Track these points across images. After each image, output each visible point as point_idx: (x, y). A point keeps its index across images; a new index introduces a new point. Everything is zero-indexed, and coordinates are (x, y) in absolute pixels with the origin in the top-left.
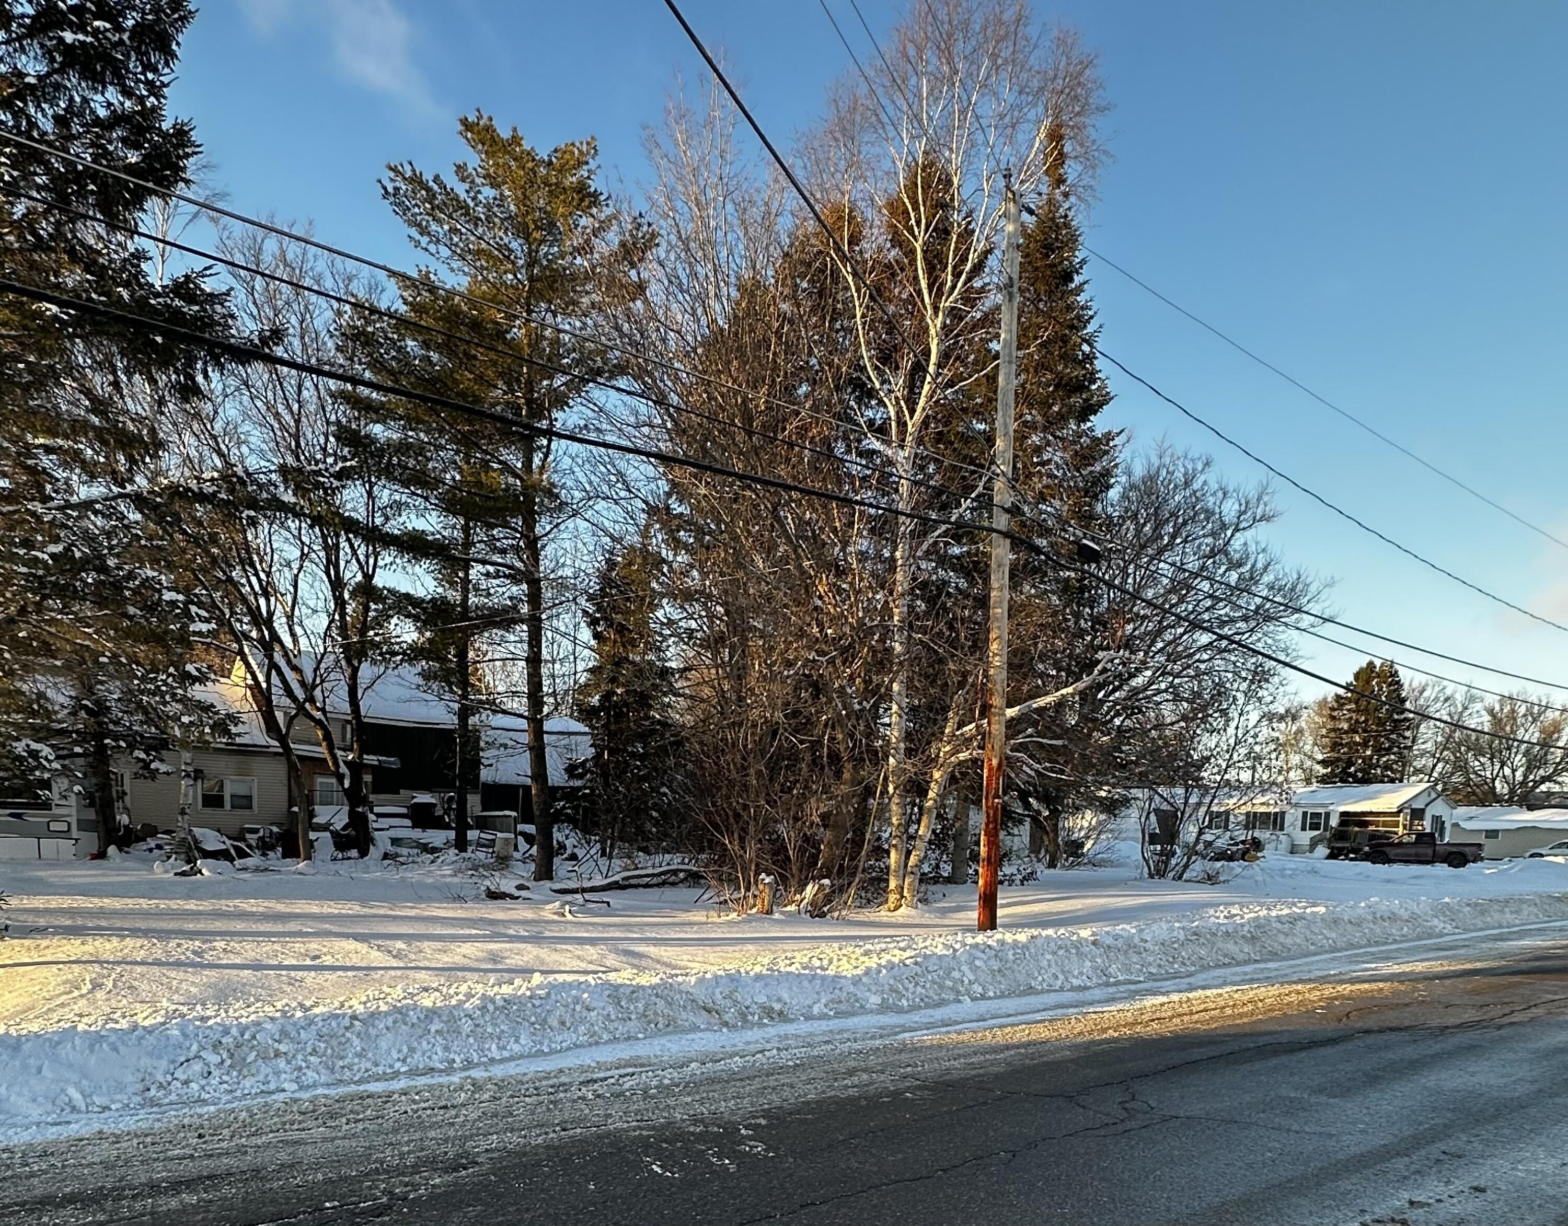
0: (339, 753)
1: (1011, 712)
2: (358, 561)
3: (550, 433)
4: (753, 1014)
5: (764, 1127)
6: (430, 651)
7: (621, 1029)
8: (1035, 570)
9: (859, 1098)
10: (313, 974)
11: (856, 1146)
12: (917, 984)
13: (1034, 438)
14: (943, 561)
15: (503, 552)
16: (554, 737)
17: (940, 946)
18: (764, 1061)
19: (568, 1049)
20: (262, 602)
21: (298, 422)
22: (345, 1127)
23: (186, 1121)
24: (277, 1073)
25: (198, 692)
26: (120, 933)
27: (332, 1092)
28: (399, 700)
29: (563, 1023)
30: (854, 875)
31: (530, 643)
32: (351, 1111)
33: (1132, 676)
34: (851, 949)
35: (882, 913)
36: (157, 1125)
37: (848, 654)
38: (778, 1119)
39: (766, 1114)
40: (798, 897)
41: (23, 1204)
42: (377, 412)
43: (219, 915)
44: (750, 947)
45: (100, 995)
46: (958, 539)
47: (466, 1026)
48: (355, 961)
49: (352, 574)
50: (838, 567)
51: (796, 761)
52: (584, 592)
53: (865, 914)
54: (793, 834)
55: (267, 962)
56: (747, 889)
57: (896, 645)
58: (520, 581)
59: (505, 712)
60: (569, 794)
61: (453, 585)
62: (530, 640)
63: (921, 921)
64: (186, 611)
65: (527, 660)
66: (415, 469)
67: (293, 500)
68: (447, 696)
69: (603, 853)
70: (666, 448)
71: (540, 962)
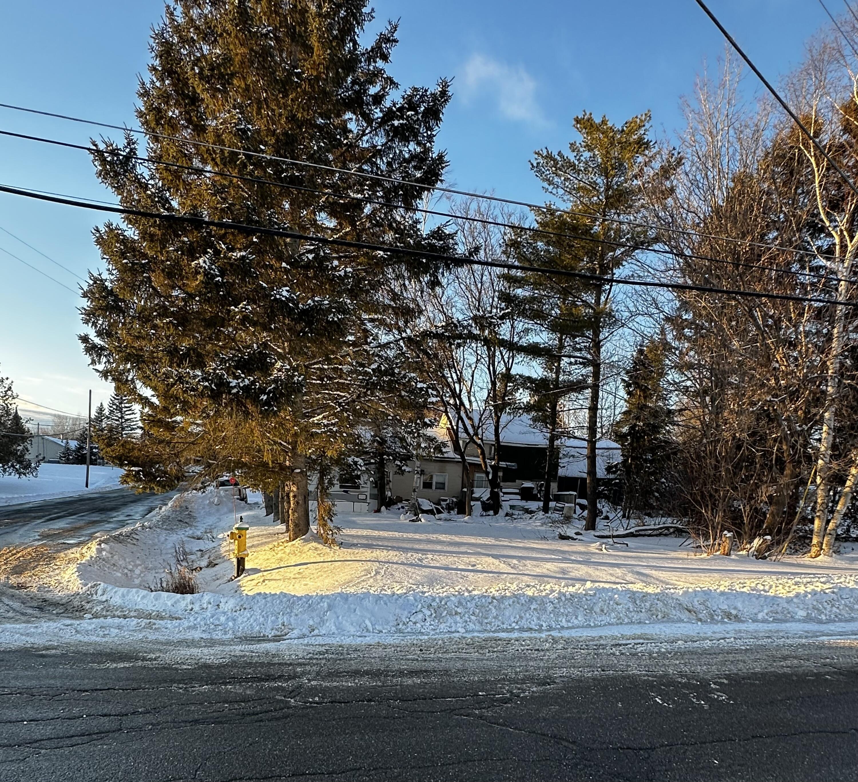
0: (488, 461)
2: (504, 361)
4: (718, 616)
5: (726, 684)
6: (538, 407)
7: (636, 617)
9: (792, 675)
10: (472, 574)
11: (790, 705)
12: (833, 606)
15: (580, 350)
16: (601, 451)
17: (852, 583)
18: (726, 644)
19: (605, 625)
20: (457, 386)
21: (480, 293)
22: (488, 654)
23: (415, 642)
24: (456, 623)
25: (429, 432)
26: (387, 548)
27: (481, 635)
28: (521, 433)
29: (602, 611)
30: (787, 533)
31: (592, 401)
32: (491, 647)
34: (785, 580)
35: (806, 559)
36: (402, 642)
37: (794, 396)
38: (735, 681)
39: (727, 677)
40: (748, 546)
41: (348, 672)
42: (519, 282)
43: (429, 541)
44: (716, 575)
45: (379, 577)
47: (550, 608)
48: (492, 568)
49: (501, 369)
50: (790, 342)
51: (752, 463)
52: (624, 369)
53: (794, 559)
54: (748, 508)
55: (451, 566)
56: (715, 540)
57: (829, 388)
58: (588, 366)
59: (575, 438)
60: (607, 482)
61: (551, 370)
62: (592, 397)
63: (836, 565)
64: (427, 391)
65: (589, 409)
66: (537, 310)
67: (478, 332)
68: (545, 430)
69: (624, 516)
70: (681, 281)
71: (590, 576)
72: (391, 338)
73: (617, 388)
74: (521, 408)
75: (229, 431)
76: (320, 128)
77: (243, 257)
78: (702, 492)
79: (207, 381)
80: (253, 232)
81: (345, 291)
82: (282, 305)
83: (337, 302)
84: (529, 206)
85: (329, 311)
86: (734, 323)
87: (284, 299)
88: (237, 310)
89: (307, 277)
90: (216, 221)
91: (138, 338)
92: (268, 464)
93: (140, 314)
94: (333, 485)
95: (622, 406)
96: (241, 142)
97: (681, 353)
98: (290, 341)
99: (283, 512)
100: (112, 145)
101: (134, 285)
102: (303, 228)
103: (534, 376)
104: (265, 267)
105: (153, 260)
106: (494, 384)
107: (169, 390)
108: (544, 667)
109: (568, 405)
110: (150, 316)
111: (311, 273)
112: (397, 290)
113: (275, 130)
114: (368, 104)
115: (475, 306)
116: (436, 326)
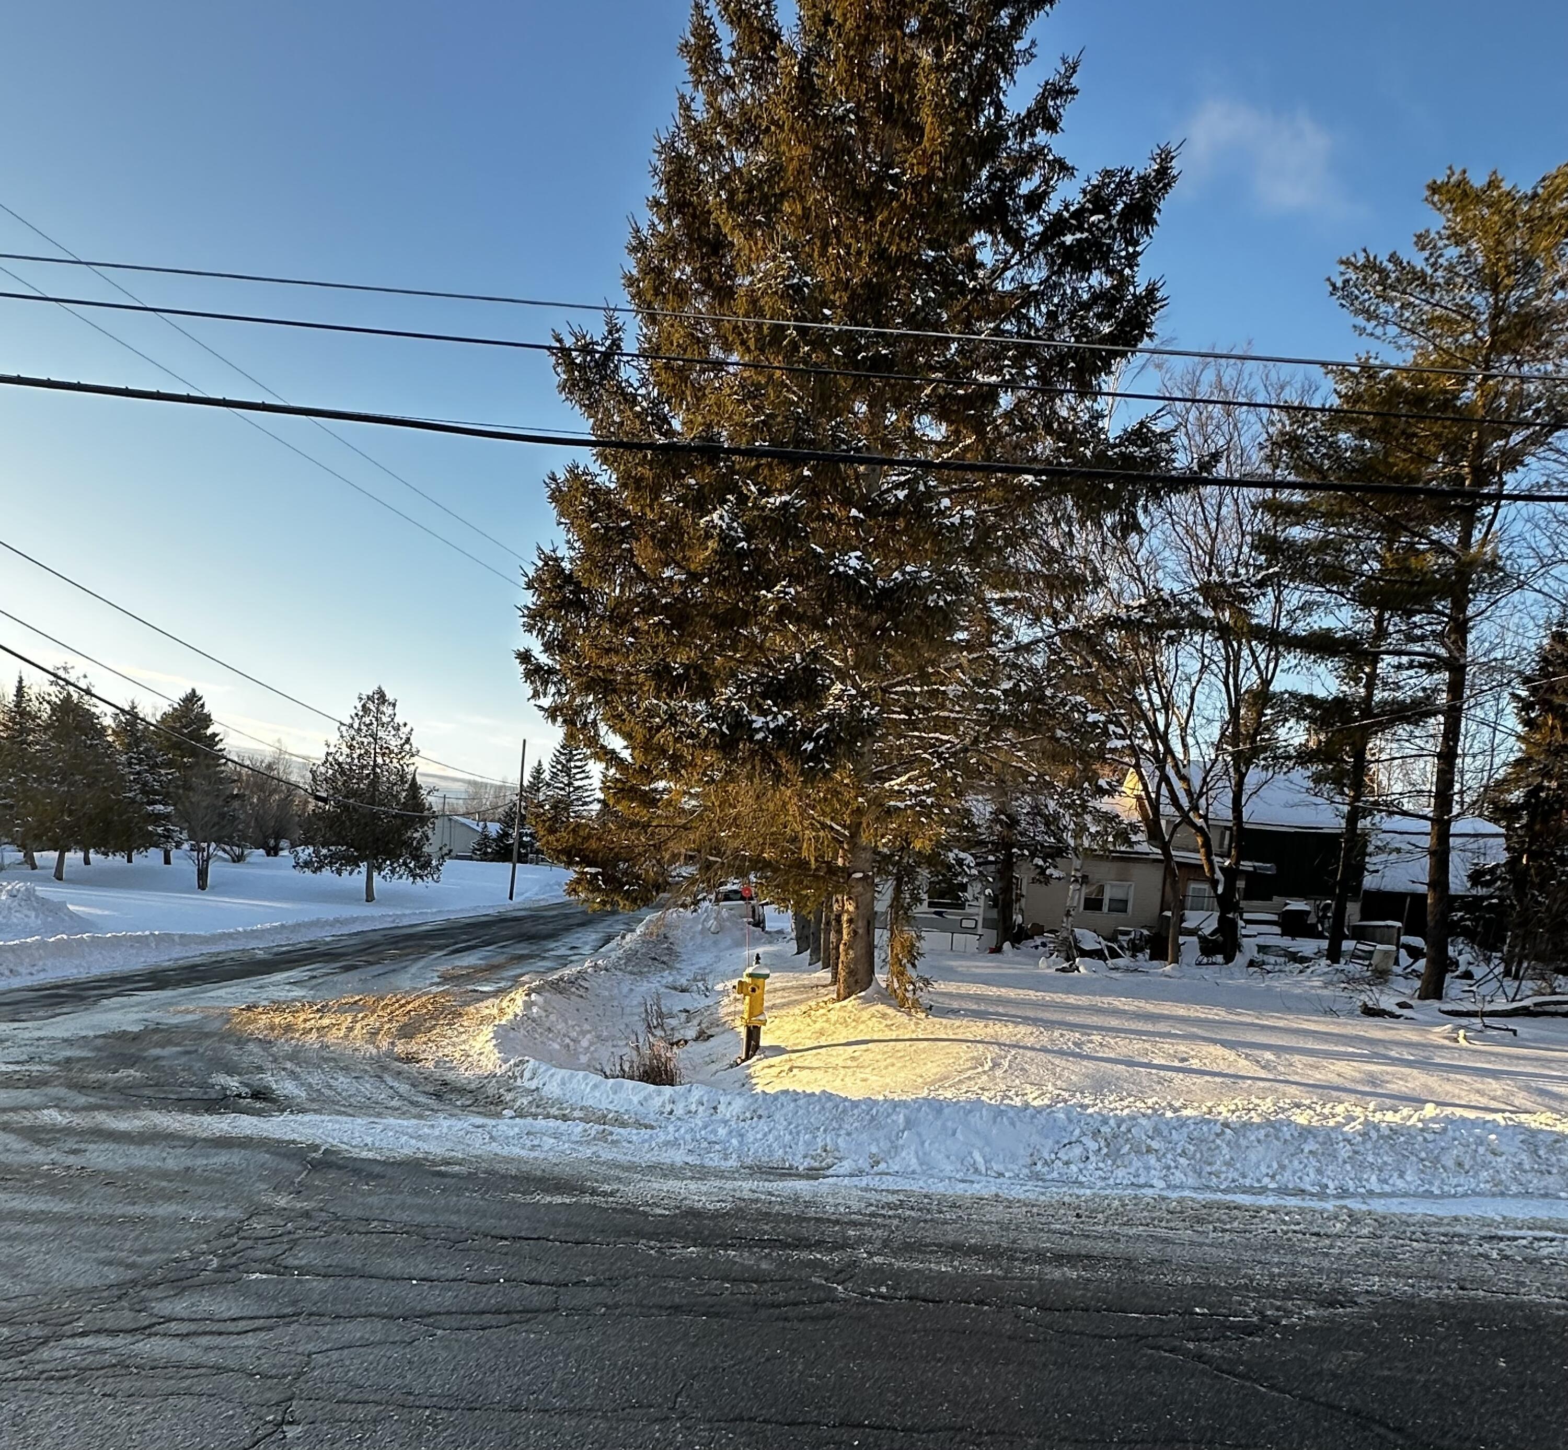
2: (1258, 667)
6: (1325, 753)
10: (1181, 1075)
15: (1422, 639)
16: (1462, 840)
19: (1465, 1195)
20: (1160, 716)
21: (1214, 540)
23: (1067, 1198)
24: (1148, 1168)
25: (1105, 804)
26: (1014, 1018)
27: (1199, 1196)
29: (1460, 1165)
31: (1445, 738)
32: (1218, 1219)
36: (1042, 1197)
42: (1297, 514)
43: (1095, 1009)
45: (999, 1073)
47: (1344, 1152)
48: (1222, 1066)
49: (1251, 681)
52: (1520, 673)
55: (1138, 1058)
58: (1439, 670)
59: (1405, 813)
60: (1471, 904)
61: (1357, 681)
62: (1445, 732)
64: (1105, 730)
65: (1439, 756)
66: (1331, 566)
67: (1210, 615)
68: (1338, 798)
69: (1507, 973)
71: (1432, 1091)
72: (1038, 632)
73: (1501, 712)
74: (1290, 756)
75: (745, 805)
76: (928, 267)
77: (786, 503)
79: (715, 720)
80: (803, 460)
81: (959, 551)
82: (848, 582)
83: (944, 572)
84: (1324, 364)
85: (929, 588)
87: (851, 571)
88: (770, 595)
89: (893, 531)
90: (743, 447)
91: (608, 651)
92: (808, 863)
93: (612, 611)
94: (921, 901)
95: (1511, 749)
96: (792, 308)
98: (856, 646)
99: (827, 949)
100: (584, 337)
101: (607, 564)
102: (890, 446)
103: (1321, 693)
104: (822, 518)
105: (638, 521)
106: (1234, 712)
107: (652, 737)
108: (1330, 1271)
109: (1391, 748)
110: (628, 613)
111: (900, 524)
112: (1055, 543)
113: (848, 280)
114: (1016, 213)
115: (1202, 565)
116: (1124, 606)
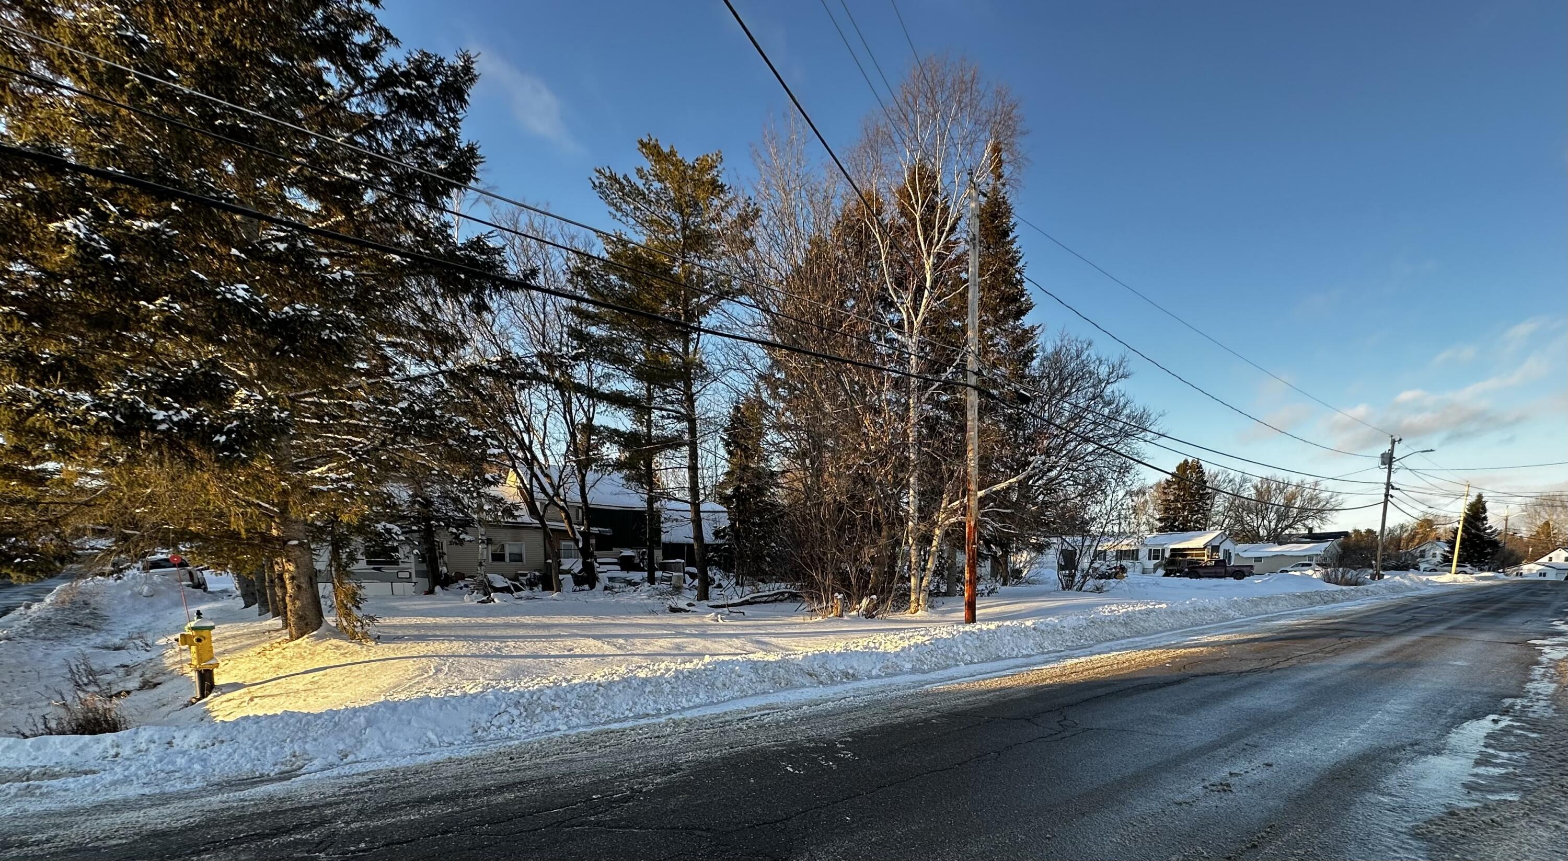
0: (576, 527)
1: (980, 494)
2: (583, 410)
3: (698, 330)
4: (837, 676)
5: (851, 742)
6: (630, 464)
8: (992, 409)
9: (905, 724)
10: (570, 660)
12: (932, 656)
13: (989, 330)
14: (937, 405)
15: (672, 403)
16: (706, 514)
17: (945, 633)
18: (846, 704)
19: (729, 700)
20: (525, 436)
23: (502, 750)
25: (493, 491)
26: (448, 638)
27: (589, 730)
28: (611, 494)
29: (724, 685)
30: (890, 592)
31: (691, 459)
32: (602, 741)
33: (1049, 470)
34: (892, 636)
35: (907, 614)
36: (484, 753)
37: (883, 460)
38: (858, 737)
39: (851, 735)
40: (858, 606)
42: (593, 319)
43: (508, 626)
44: (832, 637)
45: (441, 676)
46: (945, 390)
47: (667, 689)
48: (595, 651)
49: (580, 418)
50: (875, 409)
51: (854, 525)
52: (722, 426)
53: (897, 616)
54: (854, 569)
55: (540, 653)
56: (827, 603)
57: (911, 455)
58: (683, 420)
59: (676, 500)
60: (716, 548)
61: (642, 423)
62: (690, 455)
63: (931, 619)
64: (484, 441)
65: (689, 468)
66: (617, 353)
67: (547, 373)
68: (640, 490)
69: (737, 583)
70: (770, 338)
71: (708, 649)
72: (424, 370)
73: (716, 447)
74: (610, 465)
75: (160, 486)
76: (276, 70)
77: (154, 230)
78: (811, 555)
79: (105, 409)
80: (170, 196)
81: (345, 301)
82: (240, 310)
83: (332, 314)
85: (321, 325)
86: (824, 386)
87: (240, 300)
88: (151, 307)
89: (279, 274)
90: (92, 167)
92: (239, 534)
94: (358, 560)
95: (724, 467)
96: (129, 57)
97: (777, 412)
98: (258, 361)
99: (274, 601)
102: (263, 204)
103: (622, 428)
104: (202, 251)
106: (573, 435)
107: (23, 421)
108: (667, 754)
109: (665, 463)
111: (284, 270)
112: (427, 308)
113: (193, 53)
114: (353, 55)
115: (538, 341)
116: (487, 360)
